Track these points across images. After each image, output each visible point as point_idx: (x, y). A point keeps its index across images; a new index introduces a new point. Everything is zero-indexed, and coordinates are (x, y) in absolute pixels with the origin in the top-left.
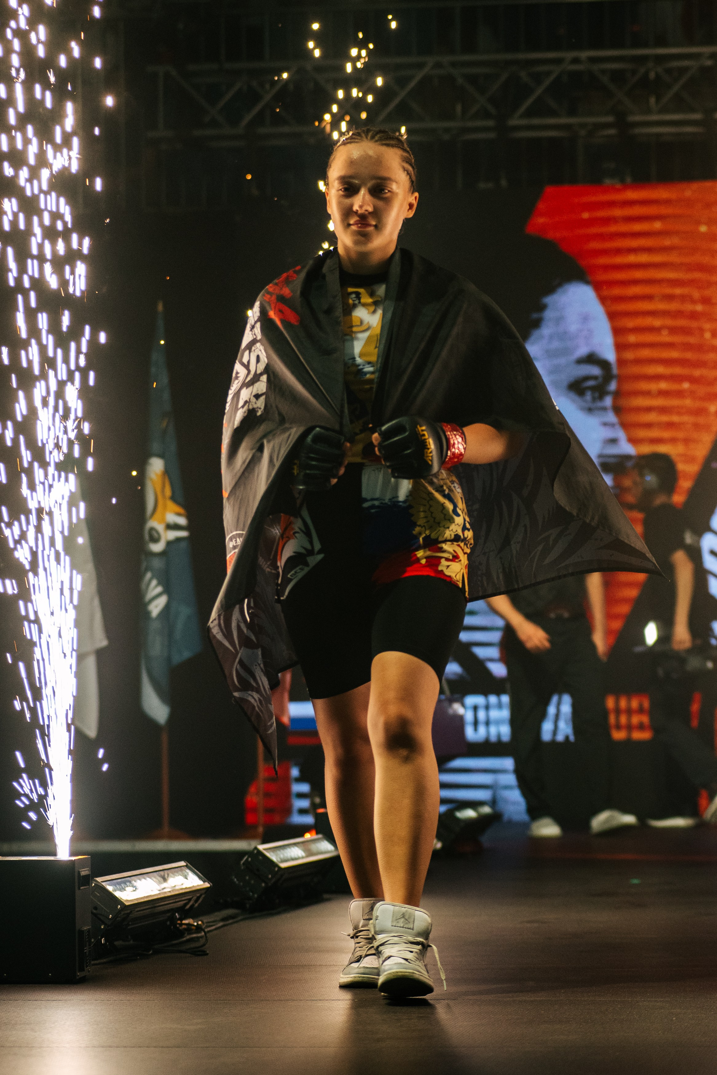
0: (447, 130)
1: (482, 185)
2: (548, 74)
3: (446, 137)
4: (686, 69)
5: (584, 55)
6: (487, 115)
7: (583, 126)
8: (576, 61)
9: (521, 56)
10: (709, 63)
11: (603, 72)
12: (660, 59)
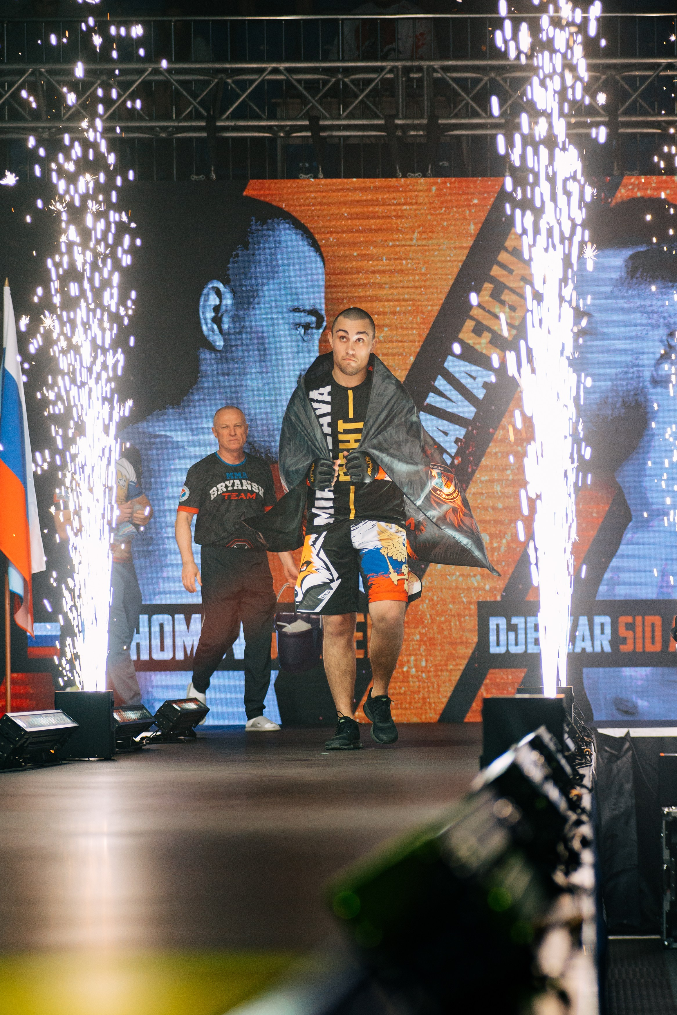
0: (164, 129)
1: (194, 177)
2: (252, 82)
3: (164, 135)
4: (371, 81)
5: (282, 66)
6: (199, 117)
7: (281, 128)
8: (275, 71)
9: (228, 66)
10: (390, 76)
11: (299, 81)
12: (347, 71)
